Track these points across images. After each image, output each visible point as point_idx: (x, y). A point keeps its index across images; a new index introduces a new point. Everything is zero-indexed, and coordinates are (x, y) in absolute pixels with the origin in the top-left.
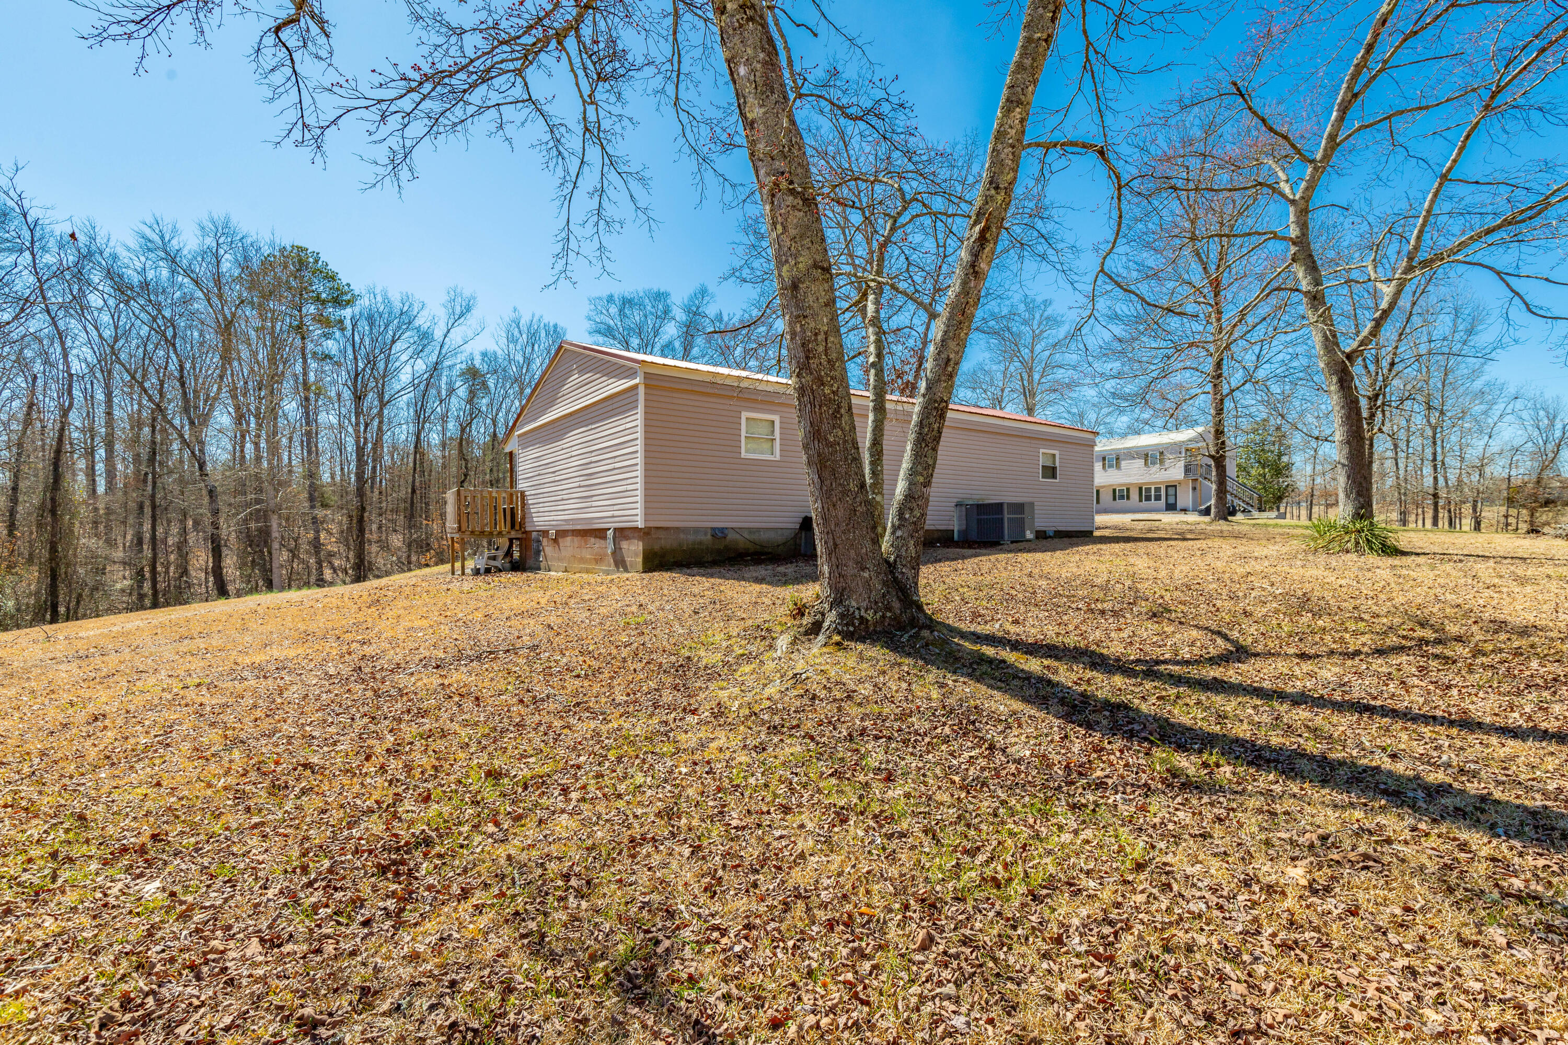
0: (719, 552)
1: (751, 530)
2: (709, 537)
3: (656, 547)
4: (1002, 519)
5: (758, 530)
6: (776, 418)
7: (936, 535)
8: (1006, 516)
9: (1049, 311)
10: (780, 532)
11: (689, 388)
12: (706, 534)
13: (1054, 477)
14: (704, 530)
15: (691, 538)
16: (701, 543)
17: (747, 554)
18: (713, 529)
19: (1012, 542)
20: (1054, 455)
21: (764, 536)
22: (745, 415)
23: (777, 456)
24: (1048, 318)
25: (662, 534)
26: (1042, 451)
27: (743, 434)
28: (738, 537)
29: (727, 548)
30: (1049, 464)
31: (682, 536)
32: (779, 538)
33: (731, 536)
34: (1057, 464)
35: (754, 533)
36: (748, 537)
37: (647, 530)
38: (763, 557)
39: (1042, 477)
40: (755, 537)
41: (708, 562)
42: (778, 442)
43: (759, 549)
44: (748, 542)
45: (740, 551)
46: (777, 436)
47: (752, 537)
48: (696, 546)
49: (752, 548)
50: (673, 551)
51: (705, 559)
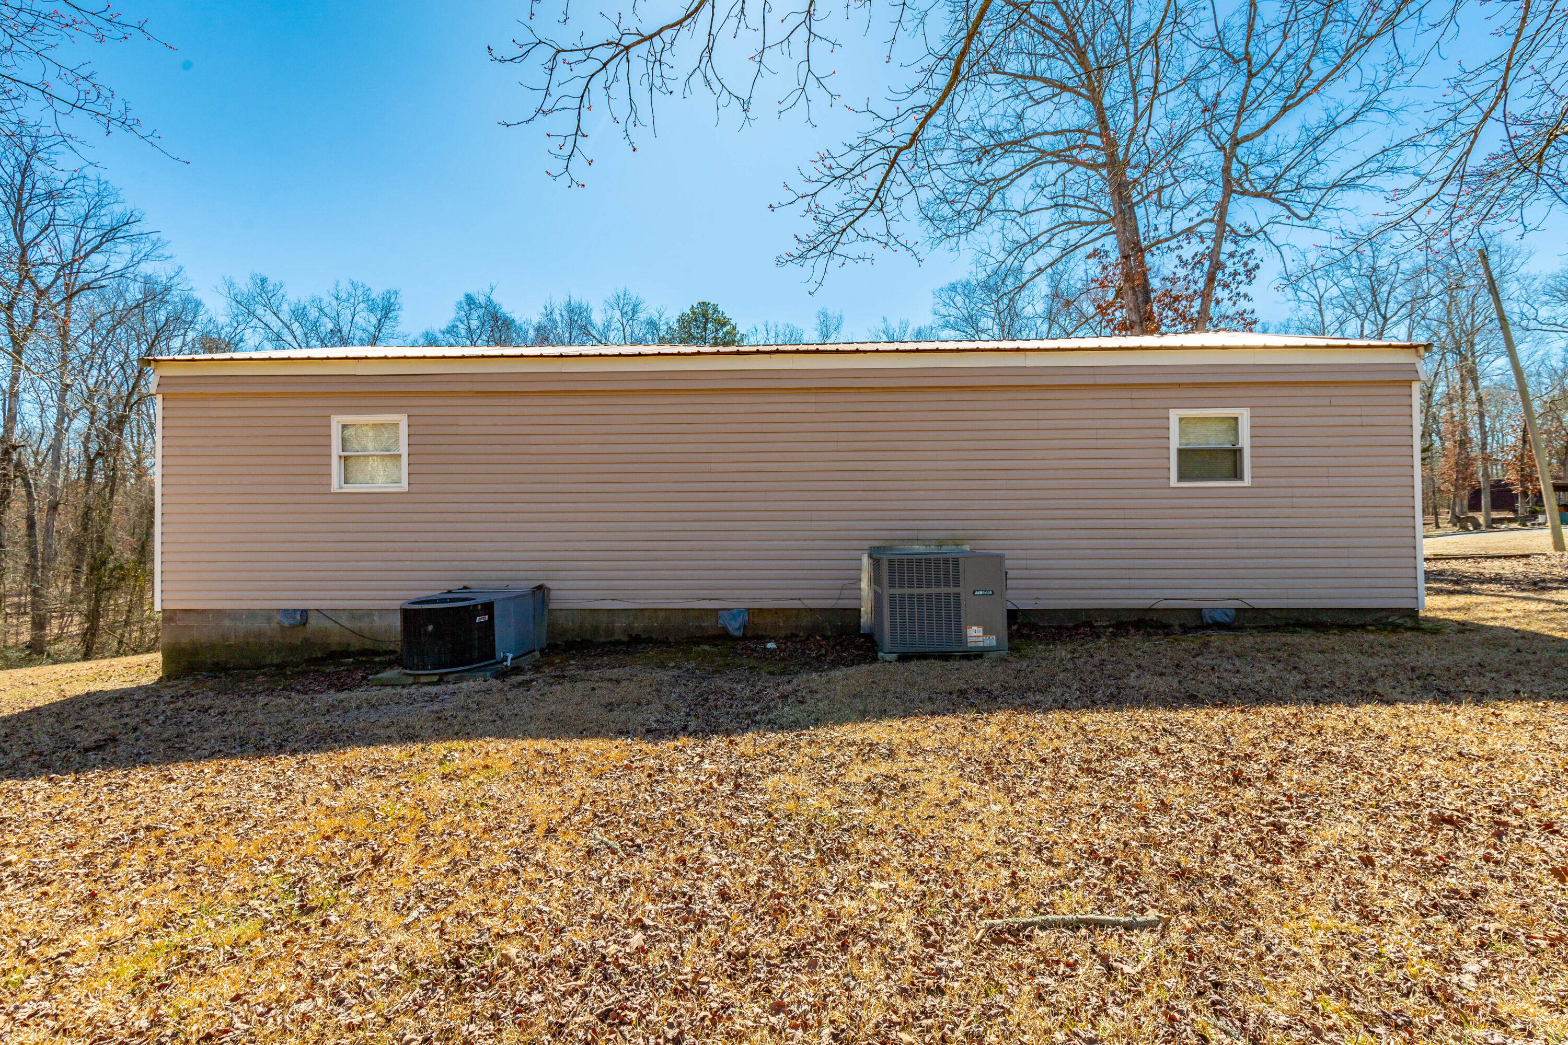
0: (292, 649)
1: (353, 614)
2: (274, 624)
3: (184, 640)
5: (369, 612)
6: (402, 420)
7: (805, 621)
12: (269, 620)
13: (1237, 474)
14: (268, 614)
15: (243, 626)
16: (260, 634)
17: (346, 653)
18: (280, 611)
19: (906, 658)
20: (1236, 420)
21: (377, 623)
22: (337, 421)
23: (404, 486)
25: (193, 622)
26: (1181, 413)
27: (336, 451)
28: (328, 624)
29: (308, 643)
30: (1214, 439)
31: (227, 623)
33: (314, 622)
34: (1245, 441)
35: (361, 617)
36: (347, 624)
37: (168, 614)
38: (377, 659)
39: (1181, 478)
40: (363, 625)
41: (273, 665)
42: (405, 460)
43: (369, 645)
44: (347, 632)
45: (333, 648)
46: (404, 450)
47: (356, 625)
48: (251, 640)
49: (356, 644)
50: (212, 647)
51: (268, 661)
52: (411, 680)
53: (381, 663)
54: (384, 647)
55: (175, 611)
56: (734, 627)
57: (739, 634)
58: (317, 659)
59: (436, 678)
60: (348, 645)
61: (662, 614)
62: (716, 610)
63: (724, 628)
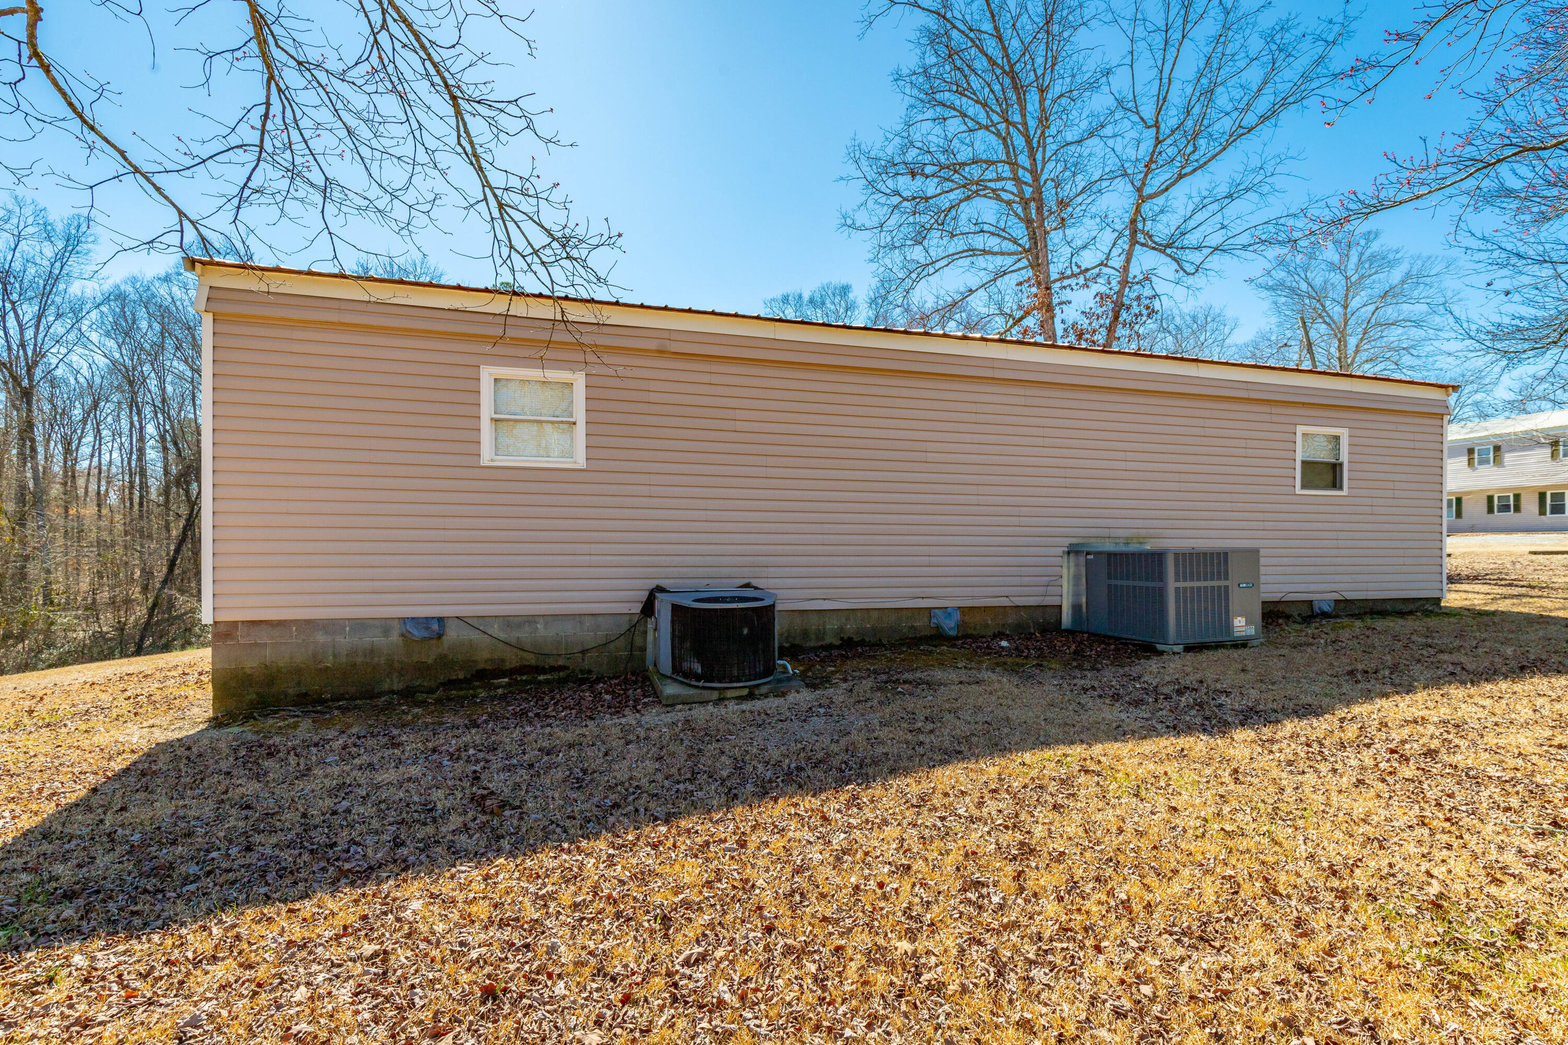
0: (423, 669)
1: (508, 621)
2: (395, 638)
3: (251, 664)
4: (1161, 593)
5: (531, 620)
6: (579, 380)
8: (1172, 585)
9: (1375, 247)
10: (588, 622)
11: (333, 317)
12: (386, 632)
13: (1336, 484)
14: (385, 625)
15: (345, 642)
16: (372, 651)
17: (500, 672)
18: (404, 620)
19: (1189, 649)
20: (1337, 438)
21: (544, 632)
22: (488, 374)
23: (580, 459)
24: (1372, 258)
25: (264, 637)
26: (1300, 429)
27: (486, 411)
28: (475, 636)
29: (444, 661)
30: (1323, 455)
31: (321, 638)
32: (588, 636)
33: (453, 634)
34: (1344, 458)
35: (519, 626)
36: (502, 636)
37: (222, 628)
38: (541, 678)
39: (1304, 487)
40: (524, 635)
41: (393, 692)
42: (581, 429)
43: (531, 660)
44: (501, 645)
45: (481, 666)
46: (580, 415)
47: (513, 636)
48: (359, 660)
49: (512, 659)
50: (298, 671)
51: (386, 687)
52: (715, 695)
53: (547, 682)
54: (551, 662)
55: (235, 624)
56: (949, 625)
57: (953, 633)
58: (460, 681)
59: (745, 692)
60: (503, 661)
61: (875, 615)
62: (930, 609)
63: (938, 627)
